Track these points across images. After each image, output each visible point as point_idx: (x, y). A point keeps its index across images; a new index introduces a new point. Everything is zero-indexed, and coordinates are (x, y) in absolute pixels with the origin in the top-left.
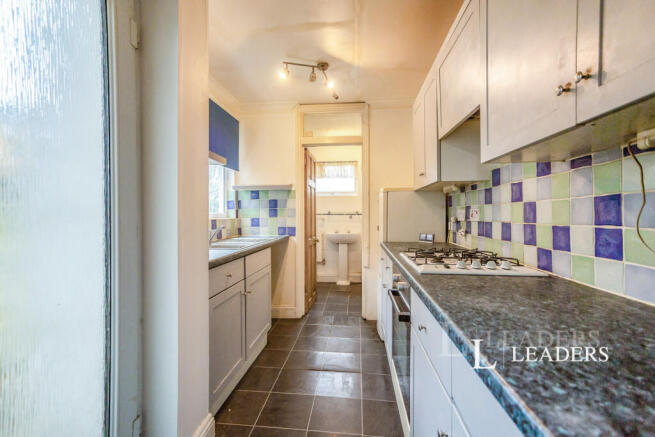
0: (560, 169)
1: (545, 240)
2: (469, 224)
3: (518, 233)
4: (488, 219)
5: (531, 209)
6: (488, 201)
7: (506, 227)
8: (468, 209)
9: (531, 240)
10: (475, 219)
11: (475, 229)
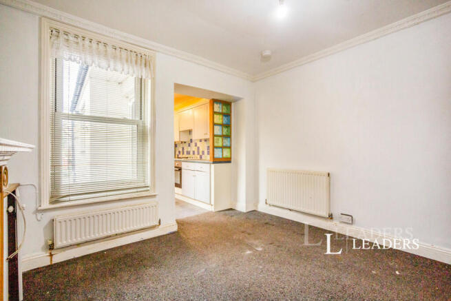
0: (203, 141)
1: (201, 154)
2: (183, 152)
3: (196, 153)
4: (189, 150)
5: (198, 148)
6: (189, 146)
7: (194, 152)
8: (183, 148)
9: (198, 154)
10: (185, 151)
11: (185, 153)
